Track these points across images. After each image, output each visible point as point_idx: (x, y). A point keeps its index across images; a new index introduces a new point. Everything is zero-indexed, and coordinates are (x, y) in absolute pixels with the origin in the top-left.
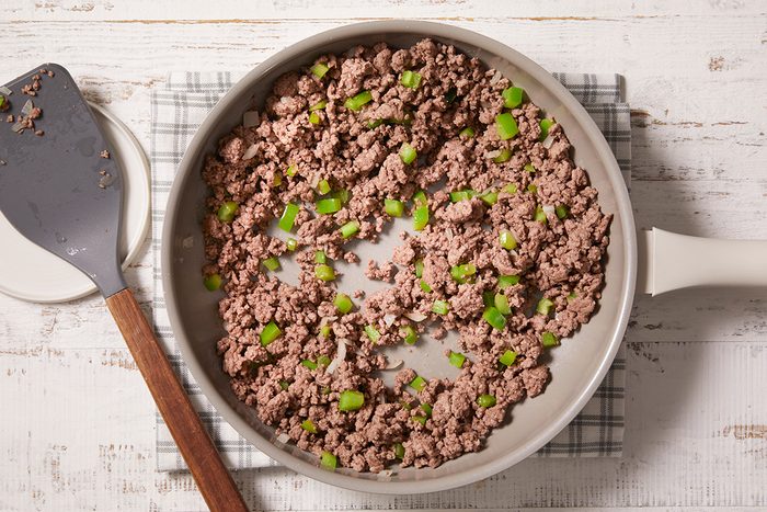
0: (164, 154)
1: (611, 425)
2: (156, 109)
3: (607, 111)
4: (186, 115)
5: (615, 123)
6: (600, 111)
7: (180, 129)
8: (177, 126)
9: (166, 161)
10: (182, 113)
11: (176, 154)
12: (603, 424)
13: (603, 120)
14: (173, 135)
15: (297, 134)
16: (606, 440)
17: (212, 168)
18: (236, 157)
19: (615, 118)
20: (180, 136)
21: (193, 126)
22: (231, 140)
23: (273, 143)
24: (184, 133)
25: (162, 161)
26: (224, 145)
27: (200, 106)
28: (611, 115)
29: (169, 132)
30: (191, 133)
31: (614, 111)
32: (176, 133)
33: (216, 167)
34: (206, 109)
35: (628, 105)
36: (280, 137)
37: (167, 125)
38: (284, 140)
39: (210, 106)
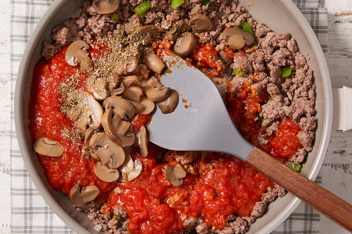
0: (18, 36)
1: (311, 220)
2: (14, 7)
3: (312, 13)
4: (33, 10)
5: (317, 21)
6: (308, 13)
7: (29, 20)
8: (27, 18)
9: (20, 41)
10: (30, 9)
11: (26, 37)
12: (306, 219)
13: (310, 19)
14: (24, 24)
15: (105, 26)
16: (308, 229)
17: (48, 50)
18: (65, 40)
19: (318, 17)
20: (29, 24)
21: (37, 18)
22: (61, 28)
23: (89, 32)
24: (32, 23)
25: (17, 40)
26: (56, 32)
27: (43, 4)
28: (315, 15)
29: (22, 22)
30: (36, 22)
31: (317, 13)
32: (27, 22)
33: (51, 49)
34: (46, 7)
35: (326, 9)
36: (93, 28)
37: (21, 17)
38: (95, 31)
39: (49, 4)
